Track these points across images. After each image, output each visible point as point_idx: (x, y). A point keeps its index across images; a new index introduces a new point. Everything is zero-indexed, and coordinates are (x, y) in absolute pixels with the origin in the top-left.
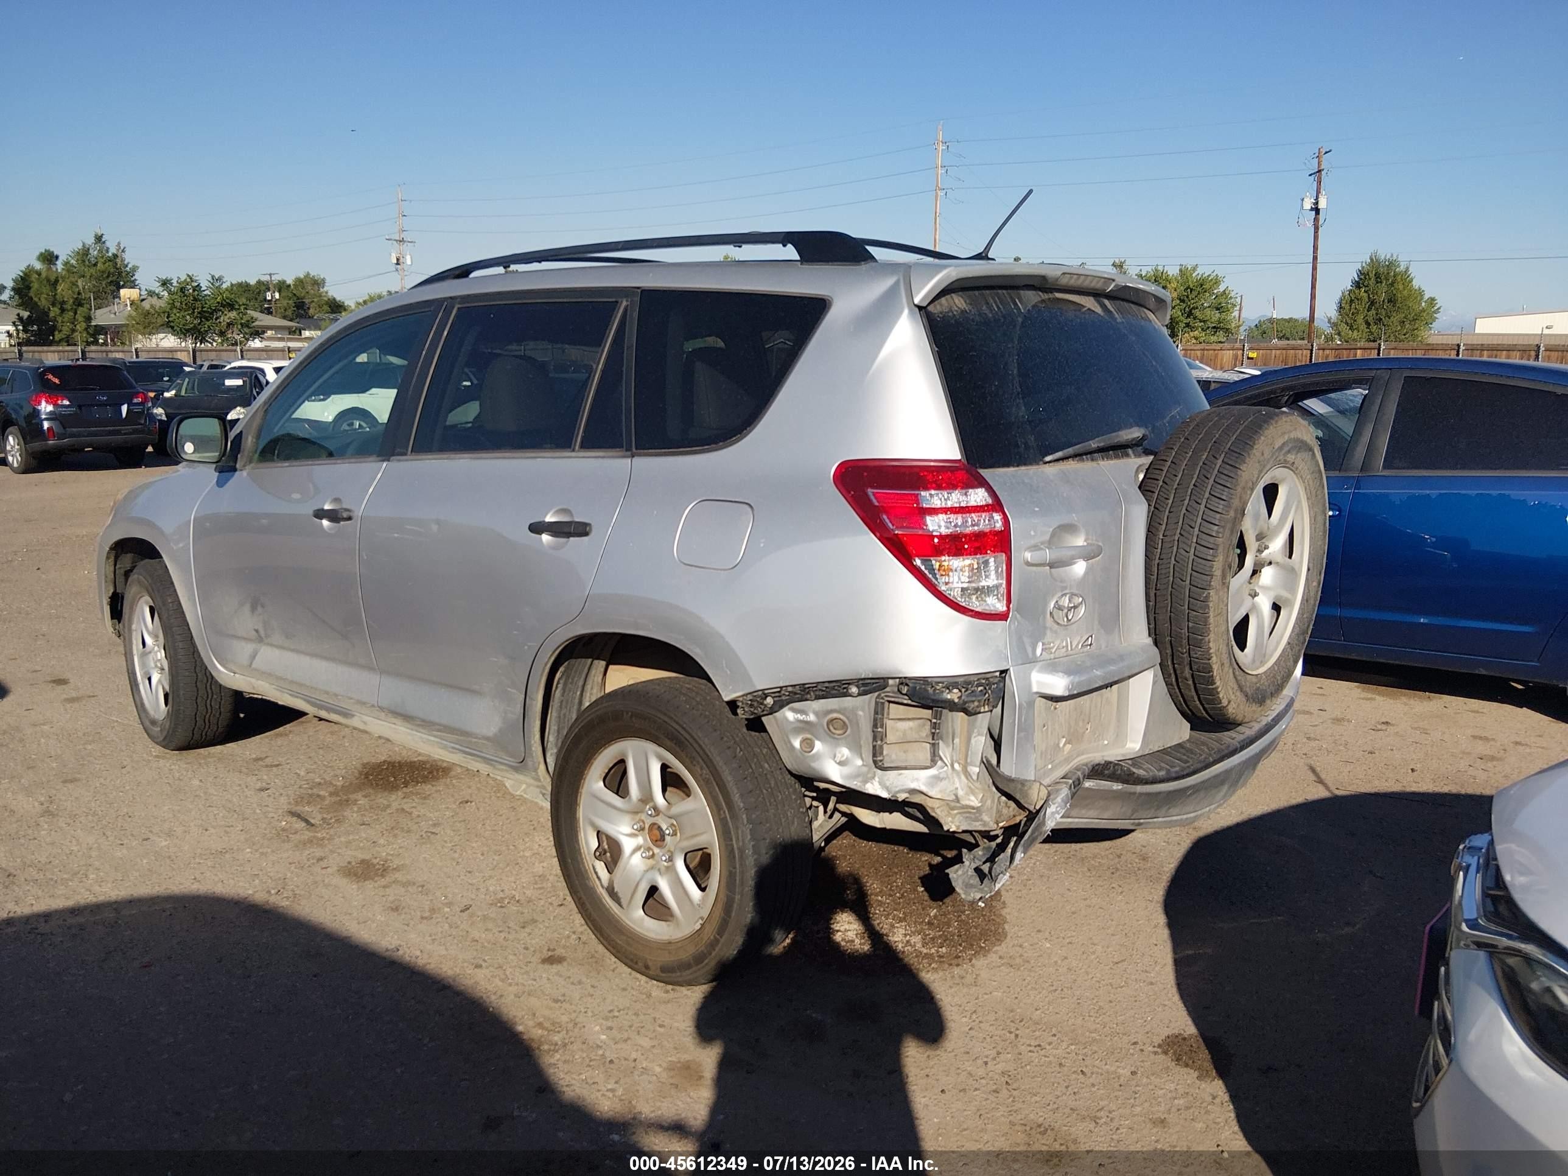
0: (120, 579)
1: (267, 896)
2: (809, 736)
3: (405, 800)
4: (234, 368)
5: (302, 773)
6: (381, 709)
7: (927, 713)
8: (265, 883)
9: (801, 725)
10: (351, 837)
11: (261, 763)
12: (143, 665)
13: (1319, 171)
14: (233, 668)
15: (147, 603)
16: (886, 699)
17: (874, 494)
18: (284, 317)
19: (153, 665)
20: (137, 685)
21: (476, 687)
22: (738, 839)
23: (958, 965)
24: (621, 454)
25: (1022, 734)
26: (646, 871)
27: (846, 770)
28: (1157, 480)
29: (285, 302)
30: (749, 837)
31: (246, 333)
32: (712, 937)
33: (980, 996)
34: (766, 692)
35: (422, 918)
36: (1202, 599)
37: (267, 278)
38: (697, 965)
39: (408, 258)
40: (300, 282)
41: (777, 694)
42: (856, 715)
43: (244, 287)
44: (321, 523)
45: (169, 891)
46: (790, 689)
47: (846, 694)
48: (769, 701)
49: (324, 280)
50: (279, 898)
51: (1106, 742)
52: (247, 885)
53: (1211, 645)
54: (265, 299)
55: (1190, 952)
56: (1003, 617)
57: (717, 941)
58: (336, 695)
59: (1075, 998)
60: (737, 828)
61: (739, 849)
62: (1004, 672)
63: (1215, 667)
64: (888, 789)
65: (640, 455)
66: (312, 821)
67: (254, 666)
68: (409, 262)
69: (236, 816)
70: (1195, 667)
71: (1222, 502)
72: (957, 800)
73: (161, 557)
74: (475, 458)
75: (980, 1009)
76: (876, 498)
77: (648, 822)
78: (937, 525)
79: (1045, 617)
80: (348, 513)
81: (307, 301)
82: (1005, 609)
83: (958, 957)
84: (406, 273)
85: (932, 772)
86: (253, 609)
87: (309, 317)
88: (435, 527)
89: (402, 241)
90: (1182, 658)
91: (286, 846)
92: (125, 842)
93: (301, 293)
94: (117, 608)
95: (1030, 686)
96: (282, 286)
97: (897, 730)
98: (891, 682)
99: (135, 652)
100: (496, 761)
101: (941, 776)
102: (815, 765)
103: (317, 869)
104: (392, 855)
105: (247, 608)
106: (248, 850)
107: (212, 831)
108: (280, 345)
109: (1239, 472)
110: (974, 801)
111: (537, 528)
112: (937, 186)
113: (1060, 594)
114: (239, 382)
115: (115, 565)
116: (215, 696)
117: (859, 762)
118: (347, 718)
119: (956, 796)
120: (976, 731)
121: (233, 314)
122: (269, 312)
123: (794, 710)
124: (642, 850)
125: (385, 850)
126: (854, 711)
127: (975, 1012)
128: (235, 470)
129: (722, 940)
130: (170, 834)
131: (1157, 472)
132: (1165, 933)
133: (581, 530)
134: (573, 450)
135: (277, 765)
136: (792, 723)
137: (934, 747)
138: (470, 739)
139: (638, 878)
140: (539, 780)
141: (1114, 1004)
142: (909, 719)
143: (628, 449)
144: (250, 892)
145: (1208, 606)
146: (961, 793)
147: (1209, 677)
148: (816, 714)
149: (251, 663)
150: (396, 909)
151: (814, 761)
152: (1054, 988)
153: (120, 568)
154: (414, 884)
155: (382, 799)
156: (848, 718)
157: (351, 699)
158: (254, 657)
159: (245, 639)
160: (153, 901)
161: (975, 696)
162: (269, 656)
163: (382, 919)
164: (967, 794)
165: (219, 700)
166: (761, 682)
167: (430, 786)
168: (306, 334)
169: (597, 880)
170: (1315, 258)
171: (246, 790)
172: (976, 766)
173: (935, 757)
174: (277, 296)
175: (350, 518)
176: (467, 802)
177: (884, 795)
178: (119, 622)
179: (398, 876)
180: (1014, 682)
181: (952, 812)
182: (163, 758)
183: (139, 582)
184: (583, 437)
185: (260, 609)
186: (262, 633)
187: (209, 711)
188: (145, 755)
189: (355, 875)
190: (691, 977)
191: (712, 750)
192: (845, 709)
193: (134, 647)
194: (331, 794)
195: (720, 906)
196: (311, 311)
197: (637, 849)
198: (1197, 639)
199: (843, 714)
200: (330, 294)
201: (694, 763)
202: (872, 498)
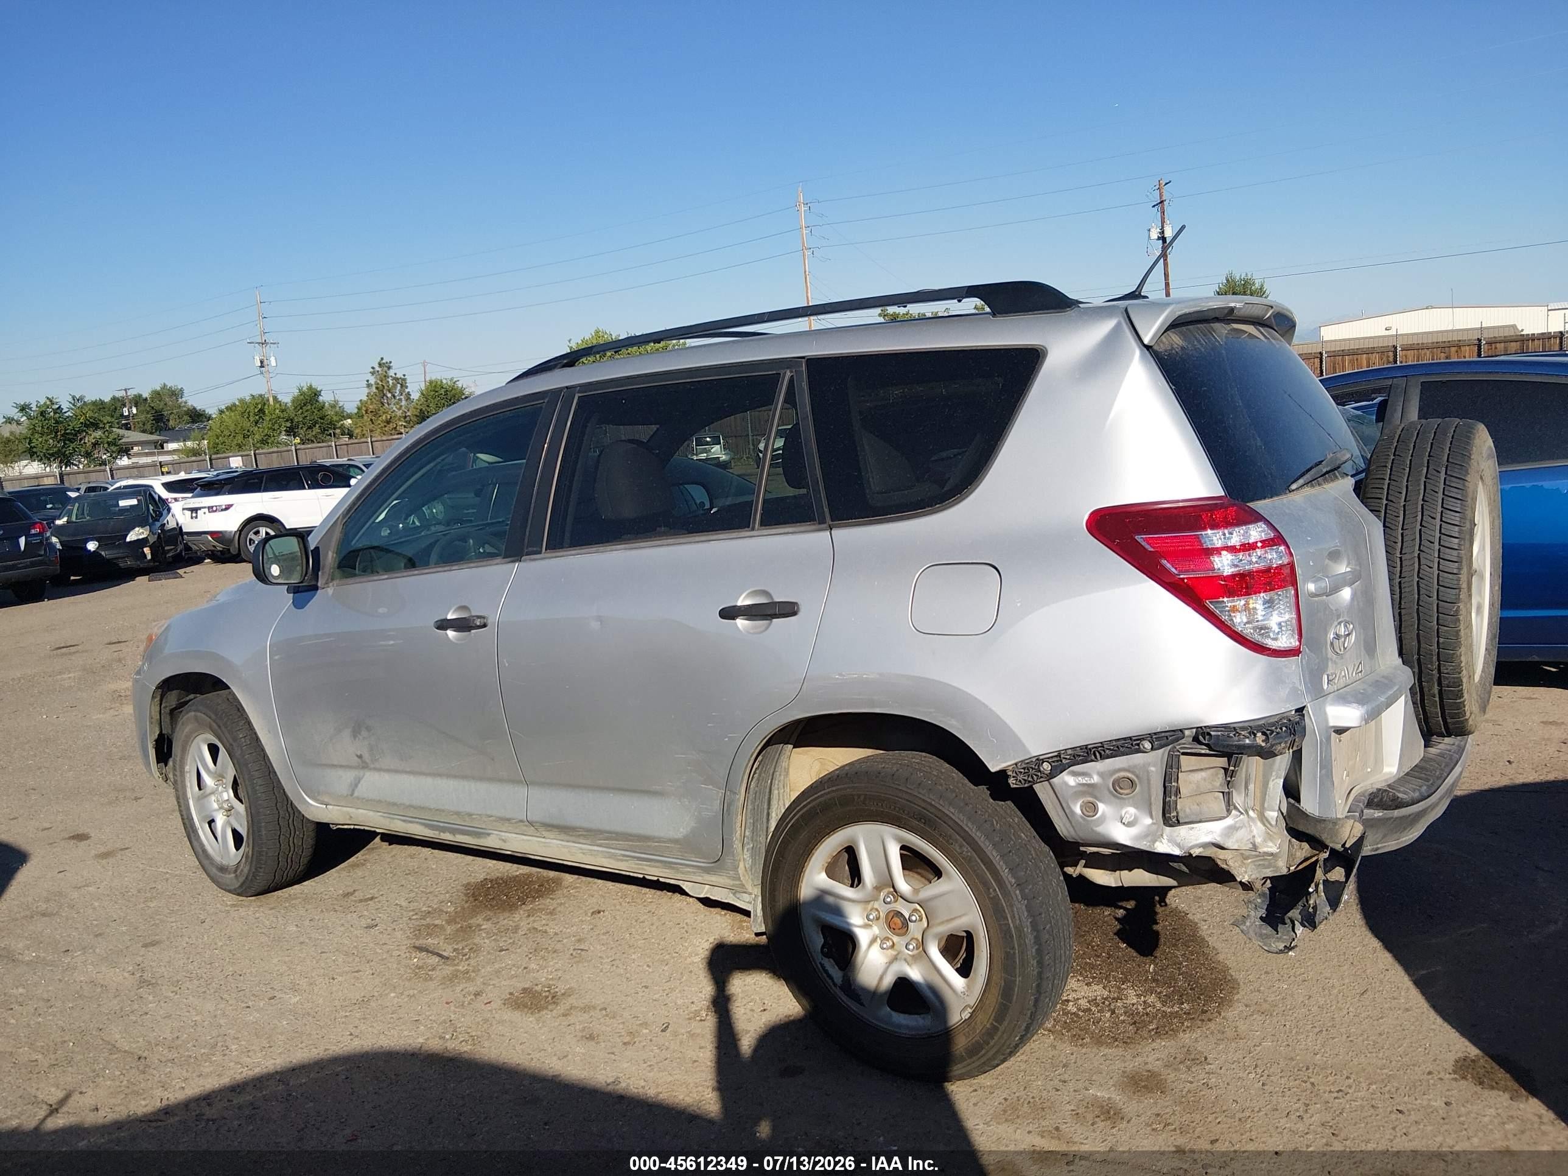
0: (167, 719)
1: (441, 1042)
2: (1091, 799)
3: (531, 919)
4: (119, 488)
5: (404, 904)
6: (531, 824)
7: (1222, 761)
8: (432, 1028)
9: (1085, 788)
10: (497, 966)
11: (352, 898)
12: (201, 809)
13: (1162, 202)
14: (326, 800)
15: (205, 741)
16: (1182, 751)
17: (1145, 540)
18: (144, 431)
19: (215, 806)
20: (195, 831)
21: (658, 788)
22: (1013, 917)
23: (1210, 1020)
24: (813, 527)
25: (1323, 772)
26: (891, 963)
27: (1134, 831)
28: (1380, 499)
29: (143, 417)
30: (1026, 914)
31: (113, 452)
32: (988, 1026)
33: (1252, 1049)
34: (1041, 757)
35: (625, 1044)
36: (1452, 613)
37: (122, 394)
38: (971, 1057)
39: (273, 360)
40: (157, 394)
41: (1056, 759)
42: (1148, 772)
43: (100, 405)
44: (446, 634)
45: (331, 1052)
46: (1069, 752)
47: (1139, 751)
48: (1046, 767)
49: (182, 390)
50: (457, 1042)
51: (1369, 770)
52: (413, 1033)
53: (1463, 658)
54: (122, 415)
55: (1424, 972)
56: (1294, 652)
57: (995, 1029)
58: (470, 815)
59: (1345, 1036)
60: (1011, 906)
61: (1016, 928)
62: (1300, 710)
63: (1464, 680)
64: (1179, 845)
65: (839, 526)
66: (445, 954)
67: (356, 794)
68: (273, 363)
69: (357, 959)
70: (1444, 683)
71: (1458, 514)
72: (1255, 847)
73: (229, 688)
74: (626, 549)
75: (1259, 1062)
76: (1149, 544)
77: (883, 910)
78: (1224, 564)
79: (1326, 648)
80: (482, 620)
81: (165, 413)
82: (1297, 643)
83: (1204, 1012)
84: (271, 375)
85: (1229, 821)
86: (355, 733)
87: (169, 429)
88: (595, 625)
89: (264, 343)
90: (1432, 675)
91: (432, 985)
92: (250, 1004)
93: (157, 405)
94: (164, 750)
95: (1327, 720)
96: (138, 401)
97: (1190, 783)
98: (1187, 733)
99: (189, 795)
100: (681, 864)
101: (1238, 825)
102: (1100, 829)
103: (479, 1004)
104: (552, 979)
105: (347, 734)
106: (393, 995)
107: (340, 979)
108: (149, 460)
109: (1467, 484)
110: (1272, 848)
111: (729, 613)
112: (803, 245)
113: (1336, 623)
114: (134, 502)
115: (161, 705)
116: (297, 833)
117: (1148, 821)
118: (479, 838)
119: (1254, 845)
120: (1274, 774)
121: (99, 434)
122: (127, 427)
123: (1075, 774)
124: (879, 941)
125: (541, 976)
126: (1145, 767)
127: (1256, 1066)
128: (315, 588)
129: (1002, 1028)
130: (295, 989)
131: (1378, 491)
132: (1386, 958)
133: (789, 610)
134: (753, 529)
135: (372, 899)
136: (1072, 787)
137: (1228, 796)
138: (649, 844)
139: (880, 972)
140: (739, 879)
141: (1384, 1036)
142: (1202, 770)
143: (822, 521)
144: (421, 1040)
145: (1459, 620)
146: (1258, 840)
147: (1459, 691)
148: (1101, 775)
149: (353, 791)
150: (591, 1038)
151: (1099, 826)
152: (1318, 1030)
153: (165, 707)
154: (594, 1008)
155: (506, 920)
156: (1137, 777)
157: (492, 816)
158: (356, 786)
159: (341, 766)
160: (319, 1065)
161: (1281, 737)
162: (374, 783)
163: (583, 1051)
164: (1265, 841)
165: (301, 836)
166: (1036, 749)
167: (548, 900)
168: (171, 446)
169: (827, 979)
170: (1167, 285)
171: (352, 929)
172: (1274, 810)
173: (1230, 806)
174: (134, 411)
175: (485, 626)
176: (599, 912)
177: (1176, 852)
178: (166, 766)
179: (573, 1000)
180: (1311, 720)
181: (1245, 862)
182: (242, 906)
183: (196, 718)
184: (762, 515)
185: (364, 733)
186: (367, 757)
187: (292, 849)
188: (218, 905)
189: (525, 1006)
190: (963, 1071)
191: (969, 825)
192: (1135, 766)
193: (189, 790)
194: (449, 922)
195: (995, 992)
196: (171, 423)
197: (873, 941)
198: (1449, 654)
199: (1133, 773)
200: (190, 403)
201: (951, 841)
202: (1144, 544)
